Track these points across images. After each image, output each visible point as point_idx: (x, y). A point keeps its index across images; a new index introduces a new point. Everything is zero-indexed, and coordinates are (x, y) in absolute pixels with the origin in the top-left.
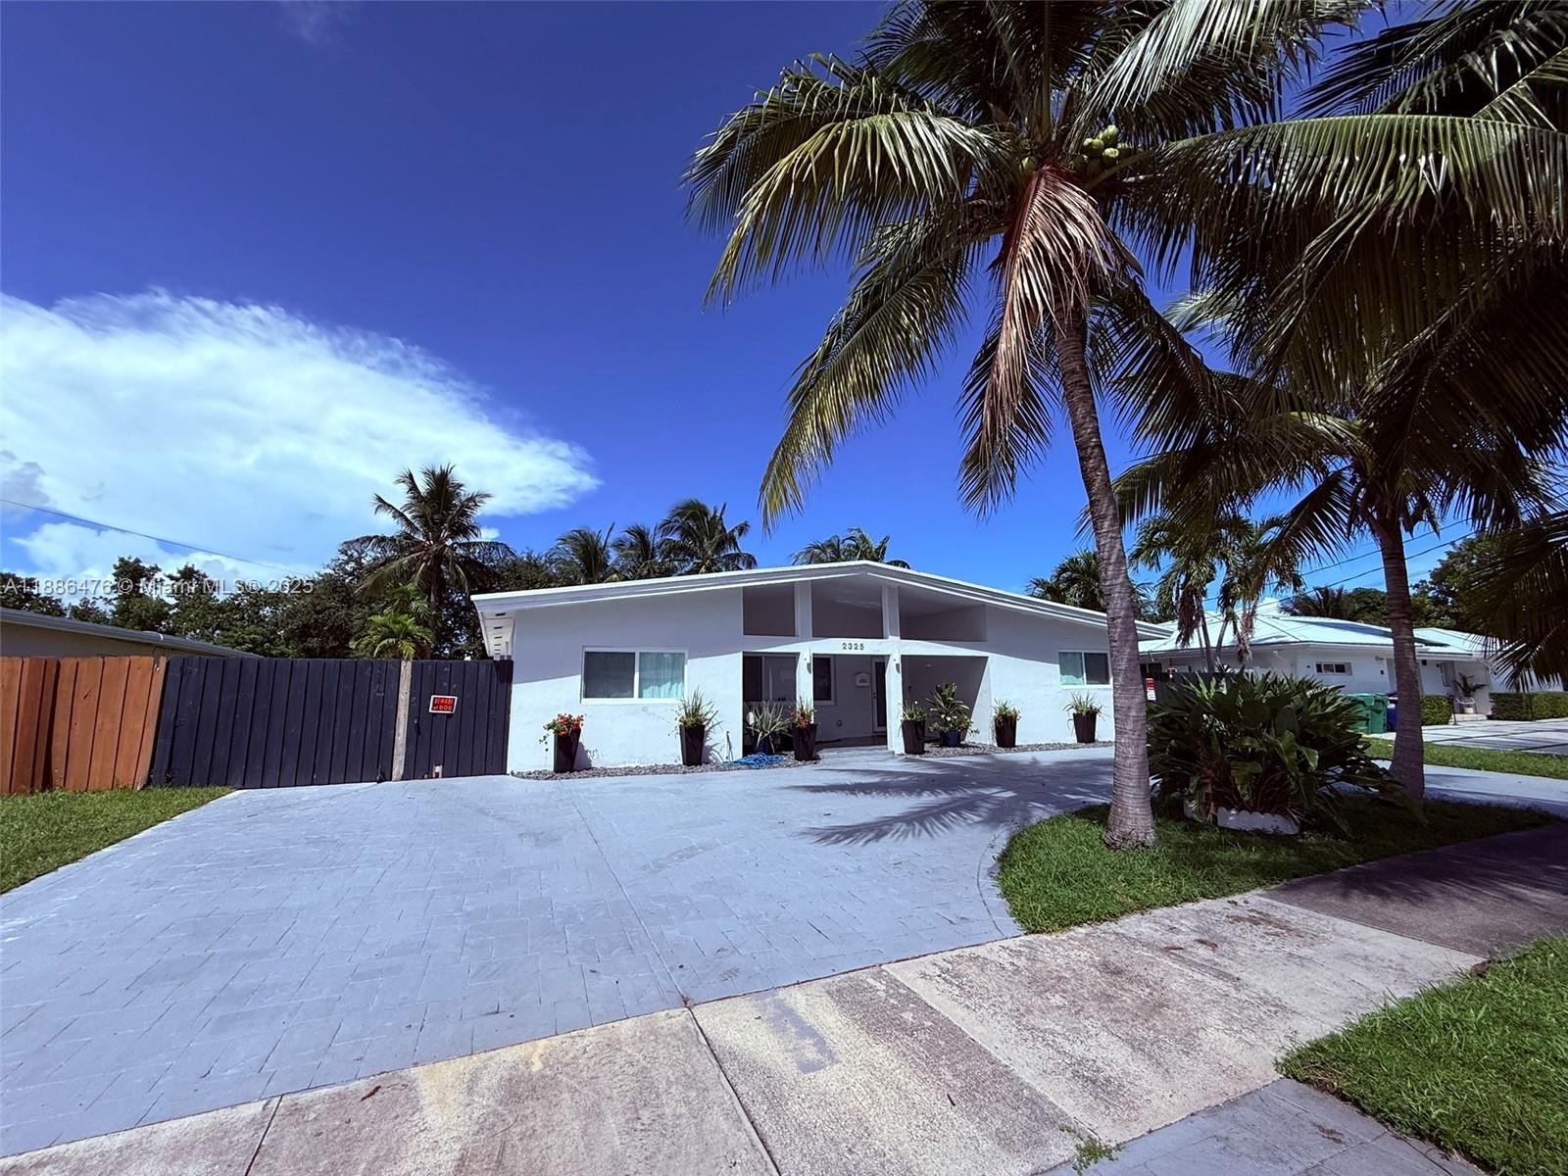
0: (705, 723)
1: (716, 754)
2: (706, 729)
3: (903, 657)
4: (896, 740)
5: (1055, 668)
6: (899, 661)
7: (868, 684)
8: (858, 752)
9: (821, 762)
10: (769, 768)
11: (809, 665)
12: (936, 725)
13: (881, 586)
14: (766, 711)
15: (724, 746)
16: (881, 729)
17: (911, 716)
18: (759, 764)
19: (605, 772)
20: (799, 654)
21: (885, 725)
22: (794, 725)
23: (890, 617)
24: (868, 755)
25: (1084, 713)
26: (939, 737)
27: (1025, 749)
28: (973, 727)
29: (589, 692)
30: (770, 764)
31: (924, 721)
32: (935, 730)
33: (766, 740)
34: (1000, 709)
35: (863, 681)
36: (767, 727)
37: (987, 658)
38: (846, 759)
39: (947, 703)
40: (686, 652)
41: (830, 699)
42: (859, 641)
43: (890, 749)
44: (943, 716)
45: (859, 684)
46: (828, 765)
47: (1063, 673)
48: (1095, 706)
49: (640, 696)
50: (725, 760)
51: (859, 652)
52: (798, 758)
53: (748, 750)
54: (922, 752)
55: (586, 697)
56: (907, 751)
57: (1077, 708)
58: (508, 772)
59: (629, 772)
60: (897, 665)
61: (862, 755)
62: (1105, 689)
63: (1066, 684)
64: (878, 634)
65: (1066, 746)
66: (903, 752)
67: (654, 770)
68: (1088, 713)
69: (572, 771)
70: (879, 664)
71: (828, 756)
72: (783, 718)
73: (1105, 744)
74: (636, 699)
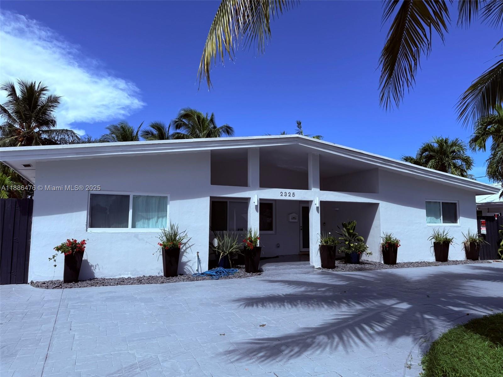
0: (181, 246)
1: (189, 268)
2: (182, 250)
3: (322, 203)
4: (315, 259)
5: (423, 212)
6: (318, 205)
7: (296, 221)
8: (289, 266)
9: (264, 273)
10: (226, 278)
11: (256, 206)
12: (343, 248)
13: (308, 154)
14: (226, 239)
15: (195, 262)
16: (305, 250)
17: (326, 242)
18: (219, 276)
19: (104, 282)
20: (250, 198)
21: (308, 247)
22: (245, 247)
23: (313, 175)
24: (296, 268)
25: (442, 242)
26: (344, 256)
27: (404, 265)
28: (368, 251)
29: (92, 223)
30: (227, 276)
31: (335, 246)
32: (342, 252)
33: (225, 258)
34: (386, 238)
35: (294, 218)
36: (227, 248)
37: (378, 204)
38: (282, 271)
39: (350, 234)
40: (169, 196)
41: (272, 230)
42: (292, 191)
43: (311, 264)
44: (347, 243)
45: (291, 220)
46: (268, 276)
47: (428, 215)
48: (448, 237)
49: (134, 226)
50: (196, 272)
51: (291, 198)
52: (248, 271)
53: (212, 265)
54: (333, 267)
55: (91, 226)
56: (324, 266)
57: (436, 239)
58: (29, 281)
59: (121, 282)
60: (317, 208)
61: (293, 268)
62: (454, 226)
63: (430, 223)
64: (305, 186)
65: (428, 264)
66: (320, 266)
67: (140, 281)
68: (444, 242)
69: (77, 281)
70: (305, 207)
71: (269, 269)
72: (239, 242)
73: (456, 263)
74: (129, 229)
